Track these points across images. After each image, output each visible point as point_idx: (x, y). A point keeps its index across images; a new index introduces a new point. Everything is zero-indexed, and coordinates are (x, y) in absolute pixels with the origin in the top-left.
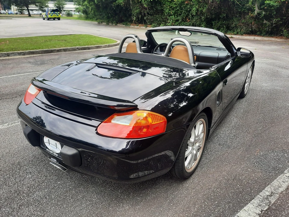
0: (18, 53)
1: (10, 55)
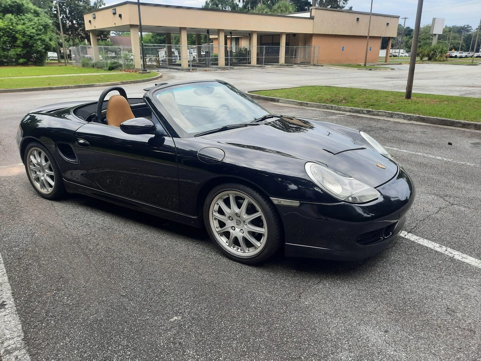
0: (404, 115)
1: (394, 116)
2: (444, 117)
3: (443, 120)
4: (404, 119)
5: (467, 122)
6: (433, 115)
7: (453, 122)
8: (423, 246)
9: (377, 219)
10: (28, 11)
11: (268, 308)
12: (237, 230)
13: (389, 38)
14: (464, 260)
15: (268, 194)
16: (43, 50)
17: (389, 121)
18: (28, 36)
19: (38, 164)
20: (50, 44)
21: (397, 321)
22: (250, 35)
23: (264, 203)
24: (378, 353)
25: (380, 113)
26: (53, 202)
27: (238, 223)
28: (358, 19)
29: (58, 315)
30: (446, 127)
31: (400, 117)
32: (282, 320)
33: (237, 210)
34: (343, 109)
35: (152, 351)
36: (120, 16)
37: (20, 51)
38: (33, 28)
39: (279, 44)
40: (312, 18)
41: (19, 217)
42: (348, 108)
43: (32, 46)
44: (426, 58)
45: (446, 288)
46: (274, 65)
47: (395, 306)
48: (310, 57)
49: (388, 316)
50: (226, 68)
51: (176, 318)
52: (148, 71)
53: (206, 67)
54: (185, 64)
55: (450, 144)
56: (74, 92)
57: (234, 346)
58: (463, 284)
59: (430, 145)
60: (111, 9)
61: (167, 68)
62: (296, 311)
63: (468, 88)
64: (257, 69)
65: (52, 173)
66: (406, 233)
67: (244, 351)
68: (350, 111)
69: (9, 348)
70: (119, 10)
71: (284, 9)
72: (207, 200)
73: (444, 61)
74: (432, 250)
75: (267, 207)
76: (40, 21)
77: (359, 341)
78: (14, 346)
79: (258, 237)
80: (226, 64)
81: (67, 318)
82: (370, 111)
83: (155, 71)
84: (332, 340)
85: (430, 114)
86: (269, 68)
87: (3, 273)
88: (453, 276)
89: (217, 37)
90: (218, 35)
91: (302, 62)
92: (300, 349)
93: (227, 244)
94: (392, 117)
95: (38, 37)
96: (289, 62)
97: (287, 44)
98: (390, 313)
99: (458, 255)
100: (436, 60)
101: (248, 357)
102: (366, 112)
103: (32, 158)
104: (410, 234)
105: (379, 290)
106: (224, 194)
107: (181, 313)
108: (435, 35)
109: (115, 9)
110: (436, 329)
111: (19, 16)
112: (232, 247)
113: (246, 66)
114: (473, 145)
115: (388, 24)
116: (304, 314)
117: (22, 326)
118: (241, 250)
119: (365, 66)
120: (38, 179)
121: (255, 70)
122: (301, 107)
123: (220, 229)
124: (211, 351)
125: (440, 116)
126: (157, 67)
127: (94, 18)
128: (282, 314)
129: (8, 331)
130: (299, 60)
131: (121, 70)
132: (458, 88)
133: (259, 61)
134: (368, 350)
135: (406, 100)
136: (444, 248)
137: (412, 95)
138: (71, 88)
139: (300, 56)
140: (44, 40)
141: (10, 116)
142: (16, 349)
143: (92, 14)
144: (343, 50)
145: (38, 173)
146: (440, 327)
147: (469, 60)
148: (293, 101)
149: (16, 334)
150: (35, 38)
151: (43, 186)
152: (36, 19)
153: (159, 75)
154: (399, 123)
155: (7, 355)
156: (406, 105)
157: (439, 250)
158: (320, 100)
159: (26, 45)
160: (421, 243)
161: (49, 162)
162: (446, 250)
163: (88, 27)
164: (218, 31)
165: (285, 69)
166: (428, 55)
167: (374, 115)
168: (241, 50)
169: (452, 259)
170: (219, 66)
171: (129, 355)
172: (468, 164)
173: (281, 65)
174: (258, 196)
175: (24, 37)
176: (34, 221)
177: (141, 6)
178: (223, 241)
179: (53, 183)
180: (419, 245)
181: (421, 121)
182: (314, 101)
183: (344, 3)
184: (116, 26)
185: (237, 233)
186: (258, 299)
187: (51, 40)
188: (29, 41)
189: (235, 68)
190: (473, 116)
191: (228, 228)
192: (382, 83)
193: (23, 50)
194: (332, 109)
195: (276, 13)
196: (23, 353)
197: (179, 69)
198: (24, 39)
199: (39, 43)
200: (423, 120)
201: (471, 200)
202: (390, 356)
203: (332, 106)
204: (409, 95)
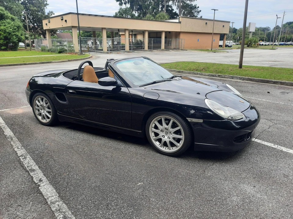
1: (234, 78)
2: (262, 78)
3: (262, 80)
4: (240, 79)
5: (276, 81)
6: (256, 77)
7: (268, 80)
8: (265, 145)
9: (242, 130)
10: (7, 18)
11: (189, 178)
12: (166, 137)
13: (225, 34)
14: (288, 151)
15: (185, 116)
16: (17, 41)
17: (231, 81)
18: (8, 33)
19: (41, 105)
20: (21, 38)
21: (259, 181)
22: (143, 32)
23: (183, 122)
24: (253, 197)
25: (226, 77)
26: (49, 127)
27: (167, 133)
28: (206, 23)
29: (74, 185)
30: (264, 84)
31: (237, 78)
32: (198, 183)
33: (166, 126)
34: (204, 74)
35: (132, 200)
36: (66, 21)
37: (2, 42)
38: (11, 28)
39: (161, 38)
40: (180, 22)
41: (32, 136)
42: (207, 74)
43: (10, 39)
44: (246, 46)
45: (281, 165)
46: (158, 50)
47: (256, 174)
48: (179, 45)
49: (254, 179)
50: (130, 51)
51: (140, 184)
52: (83, 53)
53: (118, 51)
54: (105, 49)
55: (268, 92)
56: (40, 66)
57: (175, 196)
58: (290, 163)
59: (258, 93)
60: (60, 17)
61: (95, 52)
62: (204, 178)
63: (272, 62)
64: (149, 52)
65: (50, 110)
66: (254, 139)
67: (181, 198)
68: (208, 76)
69: (53, 201)
70: (65, 18)
71: (162, 17)
72: (148, 121)
73: (256, 47)
74: (270, 147)
75: (184, 123)
76: (15, 24)
77: (241, 192)
78: (55, 200)
79: (178, 140)
80: (130, 49)
81: (80, 186)
82: (220, 75)
83: (87, 53)
84: (227, 191)
85: (254, 77)
86: (155, 51)
87: (34, 165)
88: (284, 159)
89: (124, 33)
90: (125, 32)
91: (175, 48)
92: (211, 196)
93: (160, 146)
94: (233, 78)
95: (13, 34)
96: (167, 48)
97: (166, 38)
98: (254, 178)
99: (284, 149)
100: (252, 47)
101: (184, 201)
102: (217, 76)
103: (37, 102)
104: (257, 139)
105: (246, 167)
106: (158, 118)
107: (142, 181)
108: (251, 32)
109: (63, 17)
110: (280, 184)
111: (2, 21)
112: (162, 147)
113: (142, 50)
114: (281, 93)
115: (223, 26)
116: (209, 180)
117: (56, 190)
118: (168, 149)
119: (212, 50)
120: (40, 114)
121: (147, 52)
122: (179, 74)
123: (155, 137)
124: (164, 198)
125: (261, 78)
126: (88, 51)
127: (49, 22)
128: (197, 180)
129: (49, 193)
130: (173, 47)
131: (66, 53)
132: (267, 63)
133: (149, 48)
134: (247, 196)
135: (240, 69)
136: (276, 146)
137: (243, 66)
138: (38, 64)
139: (173, 45)
140: (18, 36)
141: (5, 80)
142: (56, 201)
143: (48, 20)
144: (198, 41)
145: (40, 111)
146: (282, 184)
147: (271, 47)
148: (174, 70)
149: (54, 194)
150: (12, 34)
151: (44, 118)
152: (12, 22)
153: (90, 56)
154: (237, 82)
155: (53, 204)
156: (240, 72)
157: (274, 147)
158: (190, 70)
159: (6, 38)
160: (264, 144)
161: (49, 104)
162: (278, 147)
163: (45, 27)
164: (125, 30)
165: (165, 52)
166: (247, 44)
167: (222, 77)
168: (138, 41)
169: (282, 151)
170: (126, 50)
171: (120, 202)
172: (281, 103)
173: (162, 50)
174: (179, 117)
175: (5, 33)
176: (42, 138)
177: (79, 15)
178: (157, 144)
179: (50, 116)
180: (263, 144)
181: (249, 81)
182: (187, 70)
183: (197, 14)
184: (63, 27)
185: (166, 139)
186: (182, 173)
187: (21, 35)
188: (8, 36)
189: (135, 51)
190: (279, 78)
191: (160, 136)
192: (223, 60)
193: (4, 41)
194: (197, 74)
195: (158, 19)
196: (61, 203)
197: (102, 53)
198: (5, 35)
199: (14, 37)
200: (251, 80)
201: (285, 122)
202: (259, 198)
203: (198, 73)
204: (241, 66)
